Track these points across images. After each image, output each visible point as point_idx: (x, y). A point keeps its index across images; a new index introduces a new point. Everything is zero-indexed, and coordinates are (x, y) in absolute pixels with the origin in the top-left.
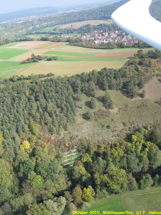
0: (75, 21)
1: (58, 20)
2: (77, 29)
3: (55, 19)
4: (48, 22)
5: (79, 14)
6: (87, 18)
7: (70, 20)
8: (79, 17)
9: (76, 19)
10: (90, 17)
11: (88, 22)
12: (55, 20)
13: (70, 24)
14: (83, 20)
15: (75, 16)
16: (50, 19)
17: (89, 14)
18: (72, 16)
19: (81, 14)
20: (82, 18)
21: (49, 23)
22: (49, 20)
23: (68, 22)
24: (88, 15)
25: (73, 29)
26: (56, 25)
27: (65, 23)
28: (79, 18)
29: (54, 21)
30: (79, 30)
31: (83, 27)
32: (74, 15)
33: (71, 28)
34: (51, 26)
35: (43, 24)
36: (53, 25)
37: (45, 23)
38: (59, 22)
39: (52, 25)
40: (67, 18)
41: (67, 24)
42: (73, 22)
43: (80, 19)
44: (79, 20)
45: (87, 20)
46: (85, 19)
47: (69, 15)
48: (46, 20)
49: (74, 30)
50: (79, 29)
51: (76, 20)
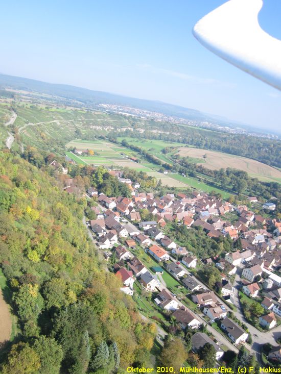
0: (219, 149)
1: (188, 134)
2: (210, 171)
3: (183, 131)
4: (166, 130)
5: (234, 139)
6: (246, 152)
7: (211, 144)
8: (231, 144)
9: (223, 145)
10: (255, 152)
11: (245, 162)
12: (182, 133)
13: (204, 152)
14: (236, 153)
15: (225, 139)
16: (173, 127)
17: (255, 146)
18: (219, 137)
19: (237, 141)
20: (236, 148)
21: (168, 133)
22: (170, 127)
23: (206, 145)
24: (251, 147)
25: (200, 167)
26: (179, 141)
27: (198, 145)
28: (231, 147)
29: (179, 134)
30: (213, 175)
31: (227, 171)
32: (224, 136)
33: (200, 161)
34: (166, 140)
35: (154, 131)
36: (172, 141)
37: (158, 130)
38: (187, 138)
39: (170, 139)
40: (207, 138)
41: (200, 148)
42: (215, 149)
43: (231, 149)
44: (229, 149)
45: (246, 156)
46: (242, 152)
47: (214, 133)
48: (163, 126)
49: (202, 171)
50: (216, 172)
51: (224, 147)
